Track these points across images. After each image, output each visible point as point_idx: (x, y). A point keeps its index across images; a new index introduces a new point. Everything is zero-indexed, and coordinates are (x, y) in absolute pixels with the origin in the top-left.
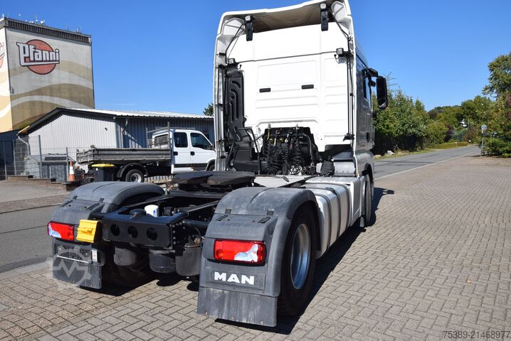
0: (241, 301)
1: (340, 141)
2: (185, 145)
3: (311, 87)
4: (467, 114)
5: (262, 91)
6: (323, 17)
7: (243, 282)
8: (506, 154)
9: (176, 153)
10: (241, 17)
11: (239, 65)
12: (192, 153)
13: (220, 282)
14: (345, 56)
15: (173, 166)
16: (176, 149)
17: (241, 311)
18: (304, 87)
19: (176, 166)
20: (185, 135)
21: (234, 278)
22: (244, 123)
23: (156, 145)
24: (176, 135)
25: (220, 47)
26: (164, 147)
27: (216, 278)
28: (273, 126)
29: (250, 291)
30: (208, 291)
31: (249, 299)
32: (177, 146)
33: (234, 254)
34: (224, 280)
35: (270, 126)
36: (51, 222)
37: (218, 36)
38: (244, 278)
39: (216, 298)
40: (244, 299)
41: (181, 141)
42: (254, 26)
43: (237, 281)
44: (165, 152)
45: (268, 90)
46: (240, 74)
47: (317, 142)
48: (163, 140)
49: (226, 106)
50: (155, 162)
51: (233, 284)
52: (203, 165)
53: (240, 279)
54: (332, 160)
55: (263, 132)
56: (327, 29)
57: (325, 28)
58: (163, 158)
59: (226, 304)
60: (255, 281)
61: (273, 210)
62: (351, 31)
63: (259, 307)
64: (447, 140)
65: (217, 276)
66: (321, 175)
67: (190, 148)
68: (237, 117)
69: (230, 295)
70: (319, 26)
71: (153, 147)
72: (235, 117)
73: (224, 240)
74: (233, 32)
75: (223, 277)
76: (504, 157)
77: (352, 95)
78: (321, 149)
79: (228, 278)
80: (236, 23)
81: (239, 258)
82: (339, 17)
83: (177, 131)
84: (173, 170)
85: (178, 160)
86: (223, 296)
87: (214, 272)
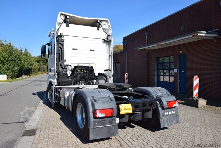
3: (93, 51)
5: (73, 49)
11: (63, 37)
18: (91, 50)
27: (166, 114)
28: (80, 65)
30: (163, 119)
35: (78, 64)
37: (57, 22)
39: (166, 121)
40: (173, 118)
43: (171, 113)
45: (76, 50)
46: (63, 41)
47: (95, 72)
55: (73, 67)
56: (99, 30)
57: (98, 29)
60: (175, 112)
61: (167, 92)
68: (62, 60)
69: (169, 118)
70: (96, 28)
73: (170, 101)
74: (61, 21)
77: (111, 56)
78: (97, 75)
79: (168, 113)
80: (63, 17)
82: (104, 27)
86: (167, 119)
87: (165, 113)
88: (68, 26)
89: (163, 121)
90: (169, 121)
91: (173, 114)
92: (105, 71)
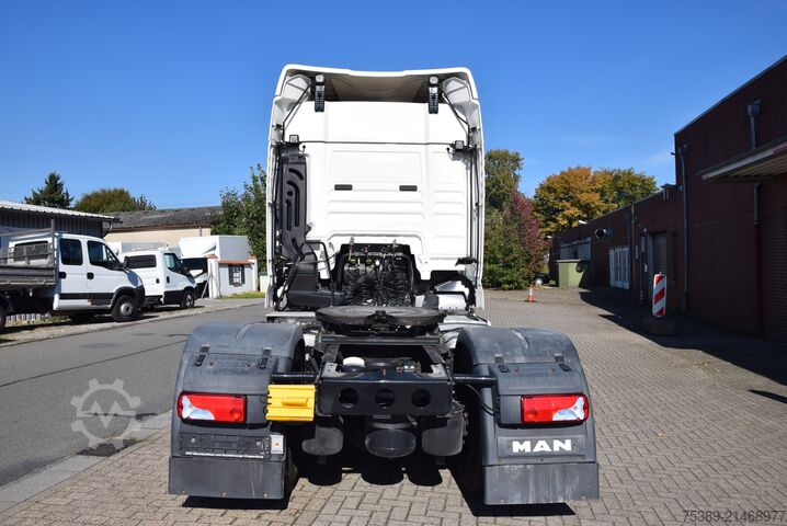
0: (554, 475)
1: (450, 266)
2: (79, 262)
3: (413, 188)
5: (338, 188)
7: (556, 449)
8: (507, 286)
9: (63, 275)
10: (310, 76)
11: (301, 146)
12: (90, 276)
13: (522, 455)
14: (465, 152)
15: (56, 297)
16: (63, 268)
17: (554, 488)
18: (403, 188)
19: (63, 297)
20: (77, 244)
21: (542, 446)
22: (306, 233)
23: (16, 259)
24: (62, 242)
25: (277, 115)
26: (43, 262)
27: (515, 450)
28: (358, 240)
29: (566, 460)
30: (502, 470)
31: (564, 472)
32: (66, 262)
33: (550, 413)
34: (528, 450)
35: (352, 239)
37: (276, 99)
38: (557, 445)
39: (514, 477)
40: (557, 472)
41: (71, 254)
42: (327, 92)
43: (547, 449)
44: (46, 273)
45: (349, 188)
46: (302, 159)
47: (418, 266)
48: (40, 250)
49: (278, 207)
50: (25, 289)
51: (542, 455)
52: (106, 297)
53: (551, 446)
54: (438, 288)
55: (338, 249)
56: (436, 112)
57: (433, 111)
58: (42, 282)
59: (531, 483)
60: (573, 445)
63: (578, 478)
65: (517, 447)
67: (87, 266)
68: (297, 224)
69: (535, 469)
70: (425, 106)
71: (11, 262)
72: (293, 223)
73: (535, 396)
74: (295, 95)
75: (526, 447)
76: (504, 289)
77: (477, 205)
78: (425, 276)
80: (301, 82)
81: (557, 417)
82: (455, 98)
83: (66, 236)
84: (57, 303)
85: (67, 286)
86: (526, 472)
88: (319, 109)
89: (502, 477)
90: (536, 483)
91: (562, 454)
92: (461, 261)
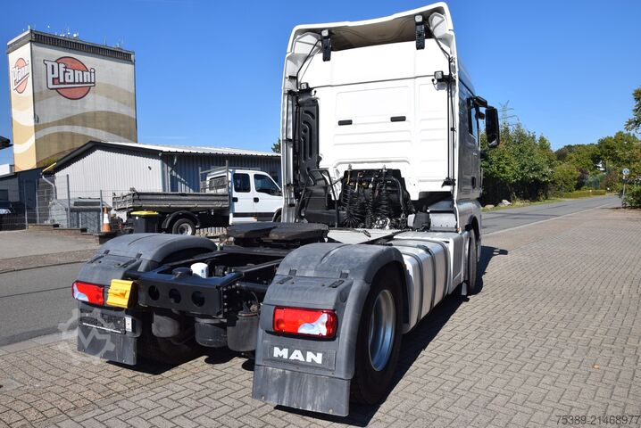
0: (306, 383)
1: (437, 187)
2: (247, 189)
3: (402, 119)
4: (606, 155)
5: (341, 123)
6: (419, 32)
7: (309, 360)
9: (236, 200)
10: (317, 32)
11: (313, 92)
12: (256, 200)
13: (280, 359)
14: (445, 81)
15: (231, 215)
16: (235, 194)
17: (305, 396)
18: (394, 119)
19: (236, 215)
20: (247, 176)
21: (297, 355)
22: (318, 163)
23: (211, 188)
24: (236, 176)
25: (290, 69)
26: (220, 191)
27: (276, 355)
28: (355, 167)
29: (317, 372)
30: (266, 371)
31: (316, 381)
32: (237, 190)
33: (297, 325)
34: (286, 357)
35: (350, 167)
36: (77, 282)
37: (287, 55)
38: (310, 356)
39: (275, 379)
40: (309, 382)
41: (242, 185)
42: (333, 43)
43: (301, 358)
44: (222, 198)
45: (349, 122)
46: (315, 102)
47: (409, 188)
48: (220, 182)
49: (297, 142)
50: (209, 210)
51: (296, 363)
52: (268, 215)
53: (305, 357)
54: (428, 211)
55: (342, 175)
56: (423, 48)
57: (420, 46)
58: (220, 205)
59: (287, 387)
60: (324, 360)
61: (348, 272)
62: (453, 50)
63: (327, 392)
64: (578, 187)
65: (277, 352)
66: (413, 229)
67: (253, 193)
68: (311, 155)
69: (292, 376)
70: (413, 43)
71: (208, 191)
72: (308, 155)
73: (286, 307)
74: (306, 50)
75: (284, 353)
77: (453, 129)
78: (414, 197)
79: (290, 354)
80: (311, 39)
81: (303, 330)
82: (438, 32)
83: (238, 171)
84: (232, 220)
85: (238, 208)
86: (284, 376)
87: (273, 347)
88: (327, 58)
89: (264, 376)
90: (290, 388)
91: (313, 365)
92: (446, 183)
